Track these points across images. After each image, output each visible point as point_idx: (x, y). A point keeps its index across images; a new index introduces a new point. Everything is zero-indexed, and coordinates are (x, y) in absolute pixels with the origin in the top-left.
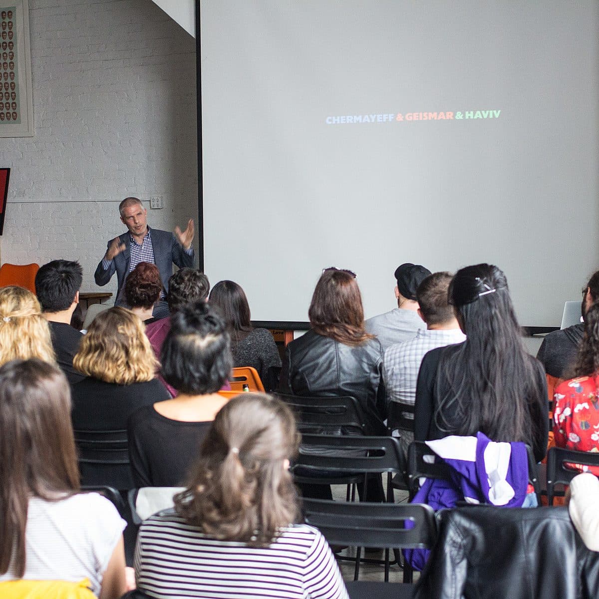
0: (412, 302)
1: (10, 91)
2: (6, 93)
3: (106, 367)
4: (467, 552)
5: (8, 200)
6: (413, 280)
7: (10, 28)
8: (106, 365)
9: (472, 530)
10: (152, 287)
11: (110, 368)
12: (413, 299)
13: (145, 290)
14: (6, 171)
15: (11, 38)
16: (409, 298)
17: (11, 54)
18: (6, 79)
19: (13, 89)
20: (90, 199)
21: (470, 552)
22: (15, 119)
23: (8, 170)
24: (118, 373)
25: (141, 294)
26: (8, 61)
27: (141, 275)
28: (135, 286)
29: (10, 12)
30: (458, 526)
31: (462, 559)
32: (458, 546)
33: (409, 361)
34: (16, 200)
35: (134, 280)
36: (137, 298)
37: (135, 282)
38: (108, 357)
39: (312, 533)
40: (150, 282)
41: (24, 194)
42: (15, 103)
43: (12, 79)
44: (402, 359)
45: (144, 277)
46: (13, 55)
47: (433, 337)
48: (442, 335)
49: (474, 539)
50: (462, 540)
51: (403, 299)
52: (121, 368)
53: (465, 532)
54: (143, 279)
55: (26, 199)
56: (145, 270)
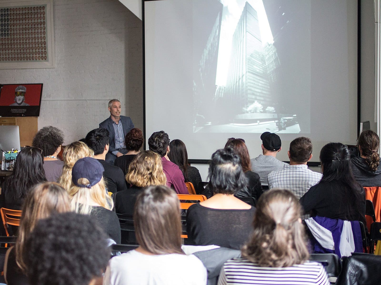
0: (270, 152)
1: (43, 46)
2: (41, 47)
3: (138, 179)
4: (358, 278)
5: (42, 99)
6: (271, 141)
7: (44, 15)
8: (138, 178)
9: (361, 267)
10: (139, 141)
11: (140, 179)
12: (271, 150)
13: (135, 142)
14: (41, 85)
15: (44, 20)
16: (269, 150)
17: (44, 28)
18: (41, 40)
19: (45, 45)
20: (83, 99)
21: (359, 278)
22: (45, 59)
23: (42, 84)
24: (144, 182)
25: (133, 144)
26: (43, 31)
27: (133, 135)
28: (131, 140)
29: (43, 7)
30: (353, 265)
31: (355, 282)
32: (353, 275)
33: (280, 181)
34: (46, 99)
35: (130, 137)
36: (131, 146)
37: (130, 138)
38: (138, 173)
39: (318, 265)
40: (138, 138)
41: (50, 96)
42: (46, 51)
43: (44, 40)
44: (276, 180)
45: (135, 135)
46: (45, 28)
47: (291, 168)
48: (296, 168)
49: (361, 272)
50: (355, 272)
51: (265, 150)
52: (146, 180)
53: (357, 268)
54: (134, 136)
55: (51, 99)
56: (135, 132)
